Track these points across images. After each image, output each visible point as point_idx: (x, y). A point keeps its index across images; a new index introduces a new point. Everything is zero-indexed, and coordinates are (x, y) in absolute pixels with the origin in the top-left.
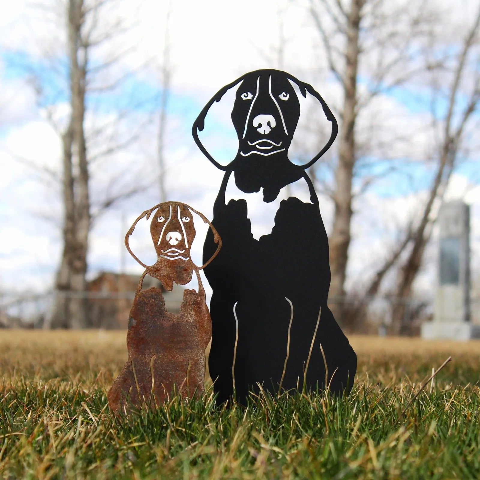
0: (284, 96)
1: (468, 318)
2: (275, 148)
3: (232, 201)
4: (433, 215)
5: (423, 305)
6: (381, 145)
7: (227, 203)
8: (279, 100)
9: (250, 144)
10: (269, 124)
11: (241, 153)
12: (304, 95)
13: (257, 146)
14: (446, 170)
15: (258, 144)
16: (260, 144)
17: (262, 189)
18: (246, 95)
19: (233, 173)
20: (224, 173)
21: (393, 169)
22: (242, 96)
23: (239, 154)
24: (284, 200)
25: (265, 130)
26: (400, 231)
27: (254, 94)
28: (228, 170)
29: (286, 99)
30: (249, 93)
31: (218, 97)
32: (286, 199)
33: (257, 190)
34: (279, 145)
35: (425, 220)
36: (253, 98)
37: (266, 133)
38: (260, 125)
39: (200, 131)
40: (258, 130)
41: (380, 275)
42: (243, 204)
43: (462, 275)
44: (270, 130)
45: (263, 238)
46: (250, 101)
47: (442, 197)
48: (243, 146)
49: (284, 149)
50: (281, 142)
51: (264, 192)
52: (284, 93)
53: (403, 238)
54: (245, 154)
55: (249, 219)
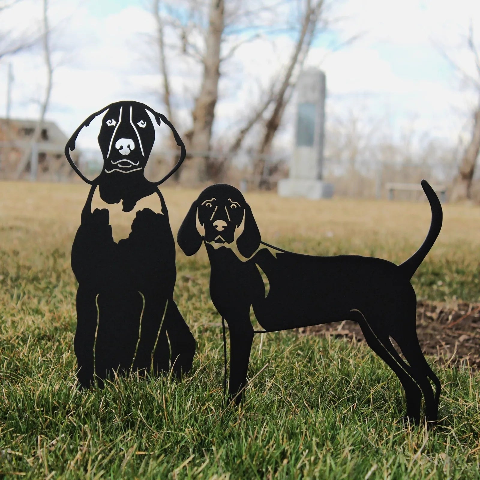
0: (142, 123)
1: (320, 177)
2: (134, 167)
3: (97, 210)
4: (293, 80)
5: (282, 162)
6: (248, 13)
7: (92, 211)
8: (137, 127)
9: (113, 163)
10: (129, 146)
11: (106, 170)
12: (159, 123)
13: (119, 165)
14: (306, 39)
15: (120, 163)
16: (121, 163)
17: (122, 201)
18: (111, 122)
19: (98, 186)
20: (90, 186)
21: (258, 36)
22: (107, 123)
23: (103, 171)
24: (140, 211)
25: (125, 151)
26: (263, 93)
27: (117, 121)
28: (94, 184)
29: (144, 126)
30: (113, 120)
31: (87, 123)
32: (141, 210)
33: (118, 202)
34: (137, 165)
35: (286, 84)
36: (116, 124)
37: (127, 154)
38: (122, 148)
39: (72, 150)
40: (120, 151)
41: (244, 132)
42: (105, 212)
43: (316, 138)
44: (130, 152)
45: (121, 241)
46: (113, 127)
47: (302, 63)
48: (107, 165)
49: (141, 168)
50: (139, 162)
51: (123, 203)
52: (142, 121)
53: (266, 99)
54: (109, 171)
55: (111, 226)
